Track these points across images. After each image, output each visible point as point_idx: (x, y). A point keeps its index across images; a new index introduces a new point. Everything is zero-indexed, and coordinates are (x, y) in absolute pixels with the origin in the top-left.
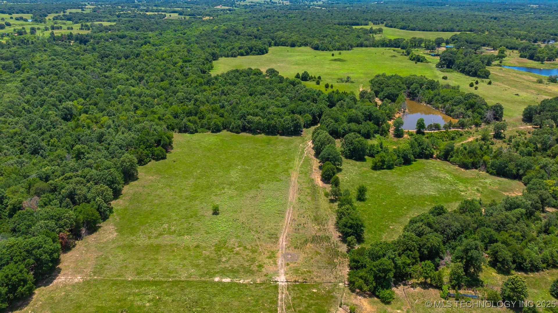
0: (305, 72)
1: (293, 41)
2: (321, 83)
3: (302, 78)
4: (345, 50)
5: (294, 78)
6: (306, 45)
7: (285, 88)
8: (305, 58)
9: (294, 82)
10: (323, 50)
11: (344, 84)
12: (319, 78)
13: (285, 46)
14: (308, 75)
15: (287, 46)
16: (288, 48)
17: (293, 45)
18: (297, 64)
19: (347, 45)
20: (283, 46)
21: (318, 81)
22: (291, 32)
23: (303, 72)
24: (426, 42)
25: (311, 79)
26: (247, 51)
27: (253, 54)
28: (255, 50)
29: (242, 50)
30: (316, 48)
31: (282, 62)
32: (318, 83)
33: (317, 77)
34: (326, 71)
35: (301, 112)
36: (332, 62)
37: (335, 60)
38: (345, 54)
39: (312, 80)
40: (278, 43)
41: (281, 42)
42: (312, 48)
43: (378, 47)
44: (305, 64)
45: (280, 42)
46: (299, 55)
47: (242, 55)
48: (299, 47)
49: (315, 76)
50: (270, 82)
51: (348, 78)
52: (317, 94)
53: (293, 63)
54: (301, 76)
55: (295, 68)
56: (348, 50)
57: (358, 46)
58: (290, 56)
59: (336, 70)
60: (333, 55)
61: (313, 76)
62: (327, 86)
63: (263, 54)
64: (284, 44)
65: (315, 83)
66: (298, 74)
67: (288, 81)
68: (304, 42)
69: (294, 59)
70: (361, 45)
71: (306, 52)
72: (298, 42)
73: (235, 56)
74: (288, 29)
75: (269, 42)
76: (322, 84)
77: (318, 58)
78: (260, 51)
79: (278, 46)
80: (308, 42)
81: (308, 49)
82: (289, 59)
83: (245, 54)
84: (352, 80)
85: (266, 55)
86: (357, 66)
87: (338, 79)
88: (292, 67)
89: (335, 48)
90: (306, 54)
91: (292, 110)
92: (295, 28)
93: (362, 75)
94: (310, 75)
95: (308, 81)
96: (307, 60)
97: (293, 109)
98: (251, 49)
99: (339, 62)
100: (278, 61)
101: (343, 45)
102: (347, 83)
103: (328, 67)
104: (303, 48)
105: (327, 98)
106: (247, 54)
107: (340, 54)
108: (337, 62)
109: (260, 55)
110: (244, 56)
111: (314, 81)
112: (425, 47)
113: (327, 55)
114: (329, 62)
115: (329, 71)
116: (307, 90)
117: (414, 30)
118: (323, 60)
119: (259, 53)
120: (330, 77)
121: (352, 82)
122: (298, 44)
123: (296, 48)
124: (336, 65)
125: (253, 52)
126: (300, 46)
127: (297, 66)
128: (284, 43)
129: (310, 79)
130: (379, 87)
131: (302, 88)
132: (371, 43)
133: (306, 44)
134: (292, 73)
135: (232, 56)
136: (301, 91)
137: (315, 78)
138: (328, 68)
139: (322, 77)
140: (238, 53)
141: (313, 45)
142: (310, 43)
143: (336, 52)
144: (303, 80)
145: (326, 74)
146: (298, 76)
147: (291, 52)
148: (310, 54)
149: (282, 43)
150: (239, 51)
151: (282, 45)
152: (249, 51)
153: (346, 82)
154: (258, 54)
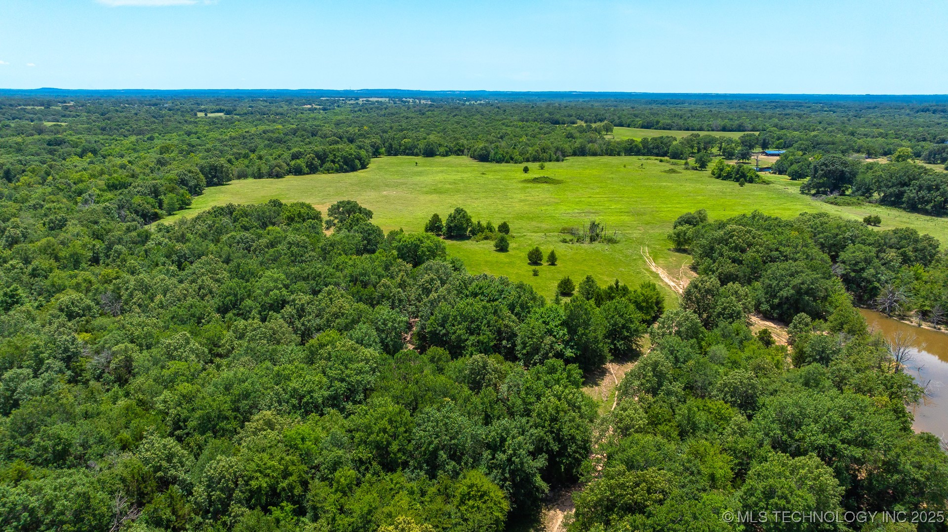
0: (459, 211)
1: (428, 144)
2: (512, 245)
3: (450, 228)
4: (550, 161)
5: (420, 231)
6: (459, 152)
7: (373, 278)
8: (458, 177)
9: (417, 246)
10: (499, 161)
11: (586, 246)
12: (504, 228)
13: (412, 154)
14: (468, 220)
15: (417, 155)
16: (420, 159)
17: (430, 153)
18: (437, 191)
19: (554, 149)
20: (408, 155)
21: (502, 240)
22: (428, 131)
23: (452, 211)
24: (721, 143)
25: (479, 232)
26: (312, 164)
27: (328, 171)
28: (333, 162)
29: (301, 162)
30: (483, 158)
31: (397, 185)
32: (502, 247)
33: (496, 227)
34: (518, 207)
35: (434, 454)
36: (529, 185)
37: (536, 180)
38: (552, 169)
39: (480, 236)
40: (396, 149)
41: (402, 148)
42: (473, 157)
43: (619, 155)
44: (458, 191)
45: (400, 146)
46: (442, 172)
47: (298, 172)
48: (444, 156)
49: (489, 224)
50: (323, 250)
51: (594, 226)
52: (512, 308)
53: (425, 189)
54: (444, 223)
55: (431, 201)
56: (558, 160)
57: (574, 154)
58: (420, 174)
59: (547, 204)
60: (526, 170)
61: (484, 224)
62: (535, 258)
63: (354, 169)
64: (409, 151)
65: (491, 245)
66: (436, 218)
67: (395, 244)
68: (455, 146)
69: (428, 179)
70: (581, 152)
71: (460, 165)
72: (440, 145)
73: (278, 176)
74: (422, 127)
75: (372, 146)
76: (519, 249)
77: (490, 176)
78: (346, 163)
79: (396, 155)
80: (463, 146)
81: (465, 160)
82: (417, 179)
83: (306, 170)
84: (609, 233)
85: (361, 174)
86: (598, 193)
87: (564, 231)
88: (422, 198)
89: (528, 155)
90: (460, 169)
91: (378, 446)
92: (437, 127)
93: (626, 218)
94: (474, 220)
95: (469, 238)
96: (462, 180)
97: (383, 438)
98: (322, 157)
99: (545, 186)
100: (387, 186)
101: (544, 150)
102: (597, 245)
103: (522, 196)
104: (452, 159)
105: (564, 324)
106: (313, 170)
107: (542, 168)
108: (539, 185)
109: (346, 171)
110: (304, 174)
111: (486, 238)
112: (724, 155)
113: (514, 172)
114: (520, 185)
115: (526, 208)
116: (465, 284)
117: (670, 129)
118: (504, 182)
119: (341, 167)
120: (534, 223)
121: (611, 241)
122: (442, 150)
123: (438, 159)
124: (541, 192)
125: (328, 165)
126: (446, 154)
127: (434, 197)
128: (410, 149)
129: (473, 233)
130: (740, 262)
131: (448, 275)
132: (604, 147)
133: (459, 150)
134: (420, 214)
135: (270, 175)
136: (442, 290)
137: (490, 228)
138: (521, 201)
139: (510, 226)
140: (287, 168)
141: (475, 151)
142: (469, 149)
143: (533, 166)
144: (449, 237)
145: (520, 217)
146: (434, 226)
147: (424, 166)
148: (468, 169)
149: (406, 148)
150: (293, 163)
151: (405, 153)
152: (317, 162)
153: (592, 240)
154: (341, 170)
